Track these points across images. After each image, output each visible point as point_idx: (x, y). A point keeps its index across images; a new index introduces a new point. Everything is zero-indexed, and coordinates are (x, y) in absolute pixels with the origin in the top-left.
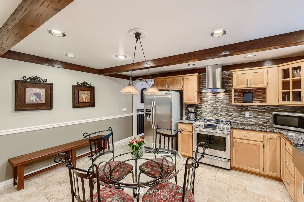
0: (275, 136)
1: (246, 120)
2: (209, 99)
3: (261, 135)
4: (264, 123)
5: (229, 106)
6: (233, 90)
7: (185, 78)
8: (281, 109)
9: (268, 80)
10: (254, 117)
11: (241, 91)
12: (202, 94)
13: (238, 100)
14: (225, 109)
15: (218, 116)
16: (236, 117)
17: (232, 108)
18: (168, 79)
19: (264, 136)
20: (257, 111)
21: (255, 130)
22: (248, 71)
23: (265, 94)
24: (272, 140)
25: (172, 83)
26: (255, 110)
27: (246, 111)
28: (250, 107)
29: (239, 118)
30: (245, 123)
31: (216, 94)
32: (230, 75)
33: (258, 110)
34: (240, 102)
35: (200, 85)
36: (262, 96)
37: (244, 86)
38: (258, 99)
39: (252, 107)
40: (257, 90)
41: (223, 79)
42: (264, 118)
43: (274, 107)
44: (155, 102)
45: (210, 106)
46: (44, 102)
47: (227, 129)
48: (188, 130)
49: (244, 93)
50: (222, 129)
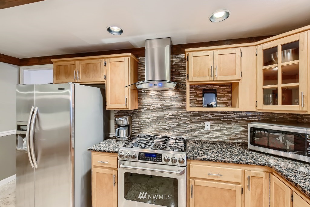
0: (261, 171)
1: (205, 136)
2: (152, 102)
3: (237, 170)
4: (231, 139)
5: (182, 113)
6: (188, 86)
7: (108, 60)
8: (252, 116)
9: (241, 68)
10: (216, 130)
11: (200, 88)
12: (141, 93)
13: (195, 103)
14: (176, 118)
15: (165, 129)
16: (191, 131)
17: (186, 116)
18: (78, 62)
19: (243, 173)
20: (220, 120)
21: (229, 162)
22: (212, 51)
23: (231, 93)
24: (256, 179)
25: (86, 70)
26: (218, 119)
27: (206, 120)
28: (211, 114)
29: (196, 133)
30: (204, 139)
31: (161, 92)
32: (183, 62)
33: (222, 119)
34: (197, 107)
35: (138, 77)
36: (227, 96)
37: (205, 79)
38: (223, 101)
39: (214, 114)
41: (172, 67)
42: (230, 131)
43: (244, 114)
44: (37, 108)
45: (154, 113)
47: (180, 162)
48: (110, 165)
50: (170, 163)
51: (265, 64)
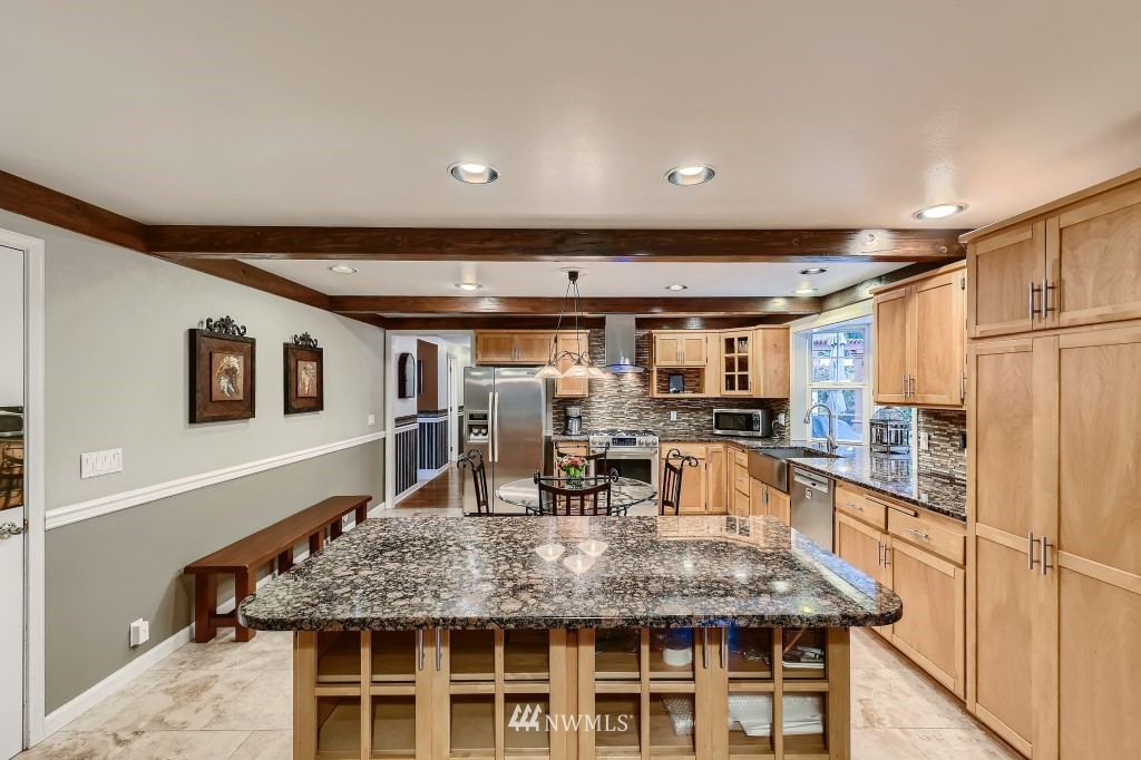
0: (719, 446)
1: (671, 427)
4: (698, 430)
5: (646, 401)
6: (655, 369)
7: (560, 337)
9: (707, 354)
10: (683, 421)
14: (637, 408)
16: (655, 422)
17: (649, 405)
18: (517, 337)
19: (707, 449)
20: (688, 408)
22: (679, 335)
23: (699, 378)
25: (528, 348)
26: (685, 407)
27: (672, 409)
28: (677, 402)
30: (670, 432)
31: (619, 376)
32: (650, 340)
34: (664, 393)
36: (695, 381)
37: (673, 363)
38: (691, 386)
39: (680, 402)
40: (690, 371)
43: (712, 402)
44: (497, 395)
45: (608, 402)
46: (241, 397)
49: (670, 374)
50: (643, 446)
51: (727, 352)
